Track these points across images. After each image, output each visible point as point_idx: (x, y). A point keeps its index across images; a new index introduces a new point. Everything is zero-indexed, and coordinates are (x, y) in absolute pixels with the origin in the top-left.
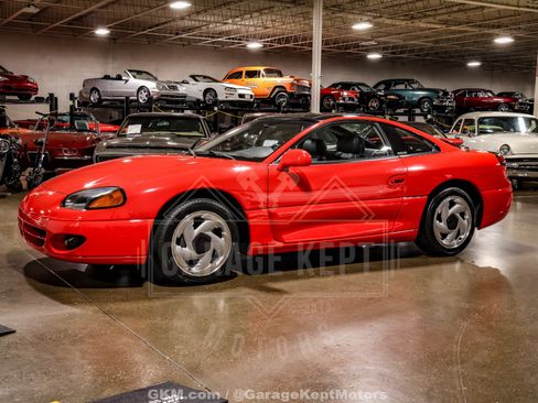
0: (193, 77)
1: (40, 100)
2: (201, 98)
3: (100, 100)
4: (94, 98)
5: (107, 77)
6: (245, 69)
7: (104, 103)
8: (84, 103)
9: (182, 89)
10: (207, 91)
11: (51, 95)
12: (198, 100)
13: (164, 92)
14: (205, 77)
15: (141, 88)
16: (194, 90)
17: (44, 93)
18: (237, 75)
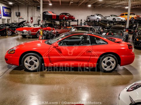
0: (111, 15)
1: (75, 21)
2: (112, 20)
3: (90, 21)
4: (89, 20)
5: (92, 16)
6: (125, 13)
7: (91, 21)
8: (87, 21)
9: (108, 18)
10: (114, 19)
11: (78, 20)
12: (111, 21)
13: (103, 19)
14: (114, 15)
15: (98, 18)
16: (111, 19)
17: (76, 19)
18: (123, 15)
